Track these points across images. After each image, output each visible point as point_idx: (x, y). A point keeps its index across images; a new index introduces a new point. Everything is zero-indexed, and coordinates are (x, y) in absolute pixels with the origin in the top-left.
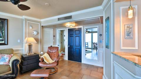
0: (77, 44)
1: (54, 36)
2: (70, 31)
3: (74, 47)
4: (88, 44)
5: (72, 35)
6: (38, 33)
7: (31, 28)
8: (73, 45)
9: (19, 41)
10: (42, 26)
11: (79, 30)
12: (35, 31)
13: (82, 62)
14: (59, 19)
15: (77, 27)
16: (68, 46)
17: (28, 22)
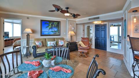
0: (103, 36)
1: (83, 30)
2: (97, 26)
3: (100, 39)
4: (113, 38)
5: (98, 30)
6: (74, 29)
7: (71, 25)
8: (99, 37)
9: (65, 33)
10: (77, 24)
11: (104, 26)
12: (73, 27)
13: (107, 51)
14: (89, 19)
15: (102, 23)
16: (95, 37)
17: (69, 22)
